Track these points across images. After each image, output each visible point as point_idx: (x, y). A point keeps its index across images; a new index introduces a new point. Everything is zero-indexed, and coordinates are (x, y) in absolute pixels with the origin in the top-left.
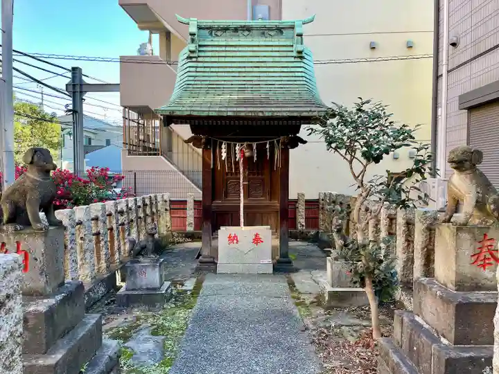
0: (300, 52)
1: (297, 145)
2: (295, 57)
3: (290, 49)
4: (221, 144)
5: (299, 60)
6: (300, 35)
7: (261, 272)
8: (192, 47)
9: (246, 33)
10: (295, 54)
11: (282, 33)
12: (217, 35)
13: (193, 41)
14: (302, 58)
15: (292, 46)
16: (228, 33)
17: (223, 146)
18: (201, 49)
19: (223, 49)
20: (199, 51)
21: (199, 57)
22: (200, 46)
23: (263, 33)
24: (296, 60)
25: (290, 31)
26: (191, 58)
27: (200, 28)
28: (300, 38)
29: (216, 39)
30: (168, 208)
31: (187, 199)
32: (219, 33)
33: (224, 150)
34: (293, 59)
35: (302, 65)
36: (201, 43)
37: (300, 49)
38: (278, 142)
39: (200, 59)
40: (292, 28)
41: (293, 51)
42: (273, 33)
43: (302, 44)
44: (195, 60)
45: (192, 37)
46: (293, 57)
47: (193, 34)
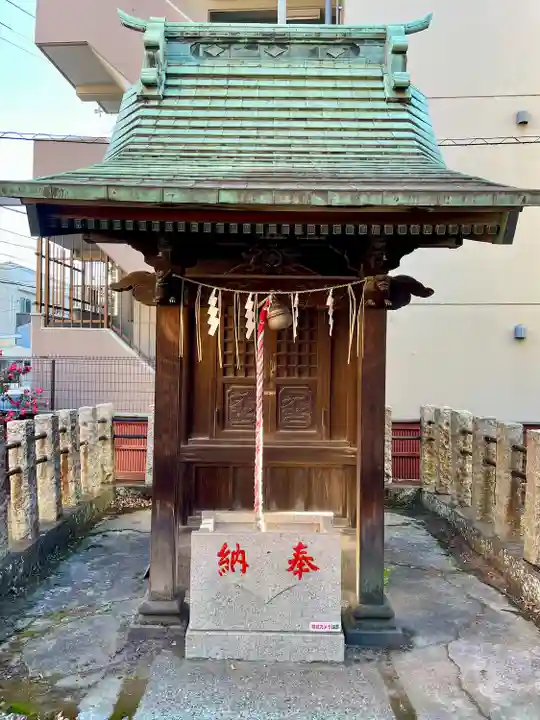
0: (400, 89)
1: (406, 301)
2: (389, 101)
3: (378, 84)
4: (206, 293)
5: (399, 106)
6: (401, 51)
7: (311, 658)
8: (150, 74)
9: (276, 51)
10: (388, 93)
11: (356, 50)
12: (209, 55)
13: (152, 62)
14: (407, 100)
15: (382, 78)
16: (235, 50)
17: (212, 301)
18: (171, 82)
19: (223, 82)
20: (167, 87)
21: (165, 97)
22: (169, 76)
23: (314, 53)
24: (392, 106)
25: (376, 48)
26: (146, 98)
27: (170, 38)
28: (399, 57)
29: (208, 62)
30: (109, 435)
31: (150, 417)
32: (214, 51)
33: (213, 311)
34: (383, 105)
35: (406, 116)
36: (171, 70)
37: (400, 78)
38: (358, 289)
39: (166, 103)
40: (381, 39)
41: (383, 89)
42: (336, 52)
43: (404, 69)
44: (156, 103)
45: (151, 53)
46: (384, 99)
47: (152, 47)
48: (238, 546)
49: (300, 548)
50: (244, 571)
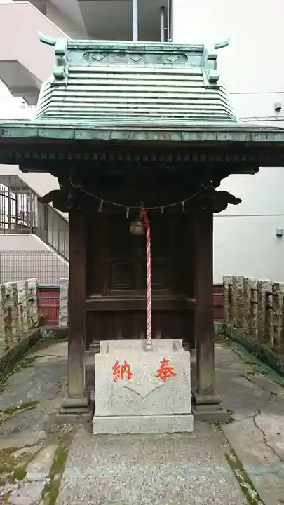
0: (213, 81)
1: (225, 207)
2: (207, 88)
3: (200, 78)
5: (213, 91)
6: (213, 58)
7: (173, 431)
8: (59, 70)
9: (136, 58)
10: (207, 83)
11: (186, 58)
12: (95, 60)
13: (60, 63)
14: (217, 88)
15: (201, 75)
16: (110, 57)
18: (71, 75)
19: (105, 76)
20: (69, 78)
21: (68, 84)
22: (70, 72)
23: (159, 59)
24: (209, 91)
25: (198, 56)
26: (57, 85)
27: (71, 49)
28: (212, 61)
29: (94, 64)
30: (35, 298)
31: (61, 286)
32: (98, 57)
34: (204, 90)
35: (218, 96)
36: (71, 69)
37: (213, 74)
39: (69, 88)
40: (200, 51)
41: (203, 81)
42: (173, 58)
43: (215, 69)
44: (63, 88)
45: (59, 57)
46: (204, 87)
47: (60, 54)
48: (125, 362)
49: (164, 362)
50: (129, 378)
